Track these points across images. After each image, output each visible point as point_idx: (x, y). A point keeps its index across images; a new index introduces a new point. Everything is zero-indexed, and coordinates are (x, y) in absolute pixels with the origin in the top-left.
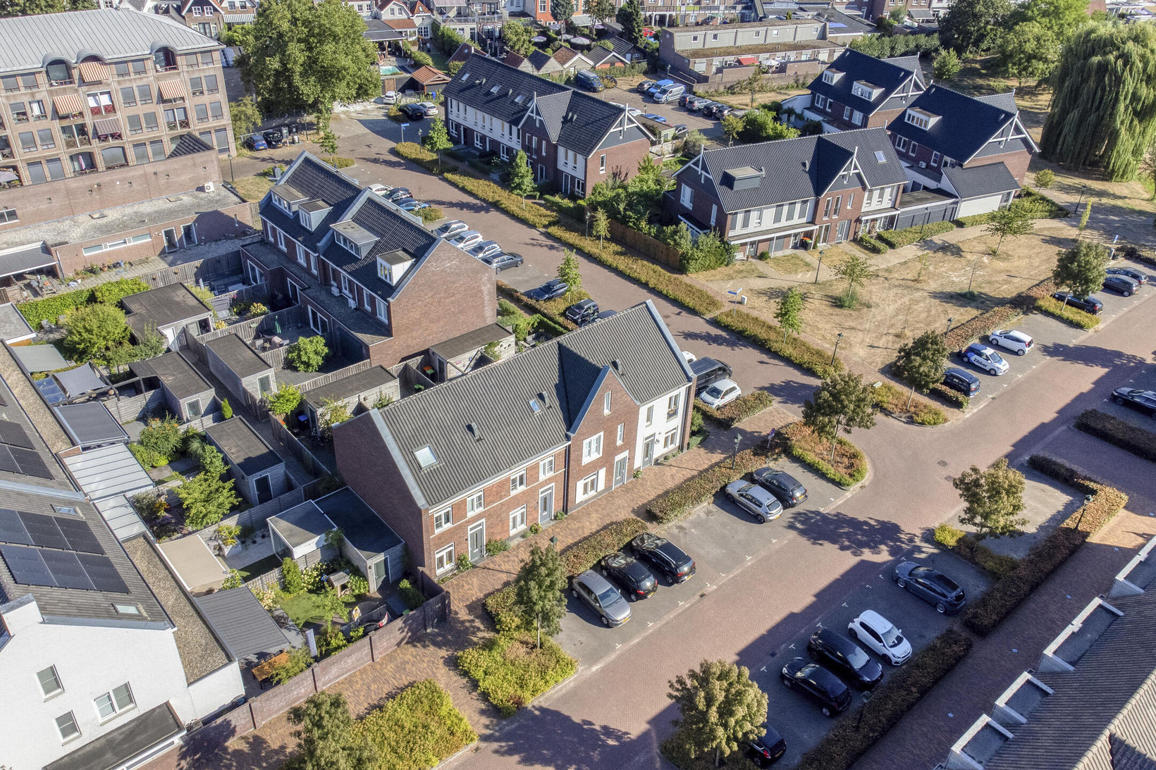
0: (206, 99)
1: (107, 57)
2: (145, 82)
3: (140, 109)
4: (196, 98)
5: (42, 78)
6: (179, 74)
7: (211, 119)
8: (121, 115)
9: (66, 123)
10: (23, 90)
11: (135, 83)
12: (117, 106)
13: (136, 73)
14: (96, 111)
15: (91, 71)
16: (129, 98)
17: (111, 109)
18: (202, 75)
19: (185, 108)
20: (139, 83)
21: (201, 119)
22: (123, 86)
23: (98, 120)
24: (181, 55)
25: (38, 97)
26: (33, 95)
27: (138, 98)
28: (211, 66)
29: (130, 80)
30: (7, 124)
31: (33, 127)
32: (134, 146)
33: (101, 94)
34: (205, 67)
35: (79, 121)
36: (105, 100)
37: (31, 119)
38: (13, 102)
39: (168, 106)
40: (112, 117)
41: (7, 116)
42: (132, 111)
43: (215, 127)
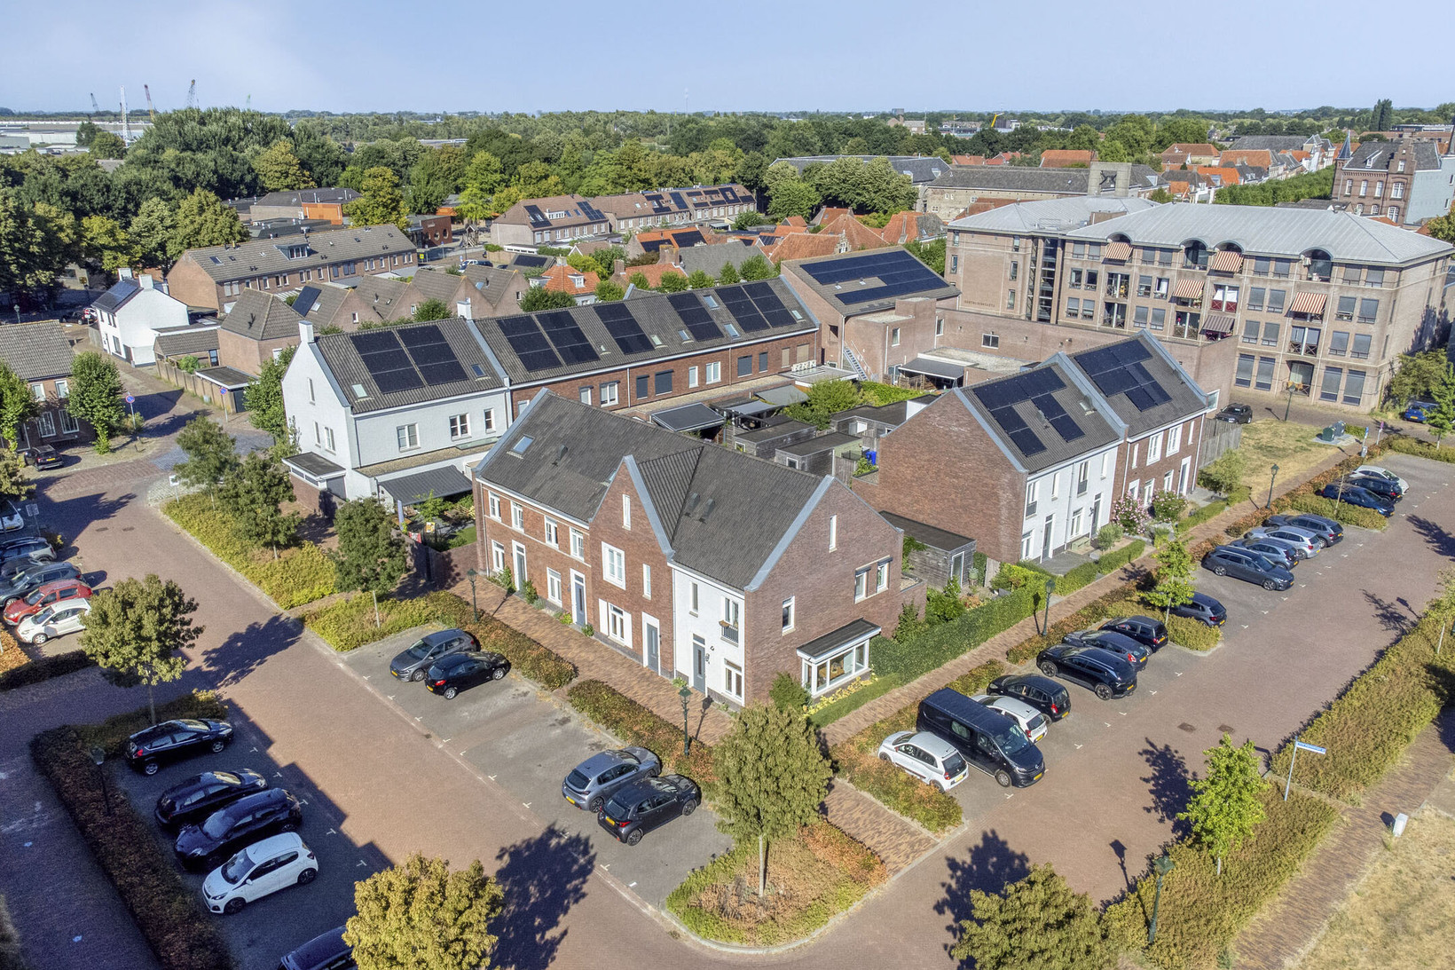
0: (1353, 327)
1: (1246, 249)
2: (1282, 286)
3: (1263, 317)
4: (1340, 323)
5: (1179, 258)
6: (1328, 287)
7: (1349, 354)
8: (1240, 317)
9: (1182, 309)
10: (1156, 264)
11: (1269, 285)
12: (1240, 306)
13: (1276, 274)
14: (1216, 305)
15: (1229, 261)
16: (1256, 299)
17: (1232, 307)
18: (1359, 296)
19: (1320, 330)
20: (1275, 287)
21: (1334, 351)
22: (1255, 285)
23: (1215, 313)
24: (1340, 265)
25: (1167, 275)
26: (1163, 271)
27: (1266, 302)
28: (1376, 287)
29: (1266, 281)
30: (1130, 295)
31: (1151, 303)
32: (1242, 355)
33: (1232, 288)
34: (1369, 286)
35: (1195, 310)
36: (1231, 296)
37: (1152, 295)
38: (1143, 274)
39: (1299, 322)
40: (1230, 315)
41: (1134, 284)
42: (1254, 316)
43: (1349, 366)
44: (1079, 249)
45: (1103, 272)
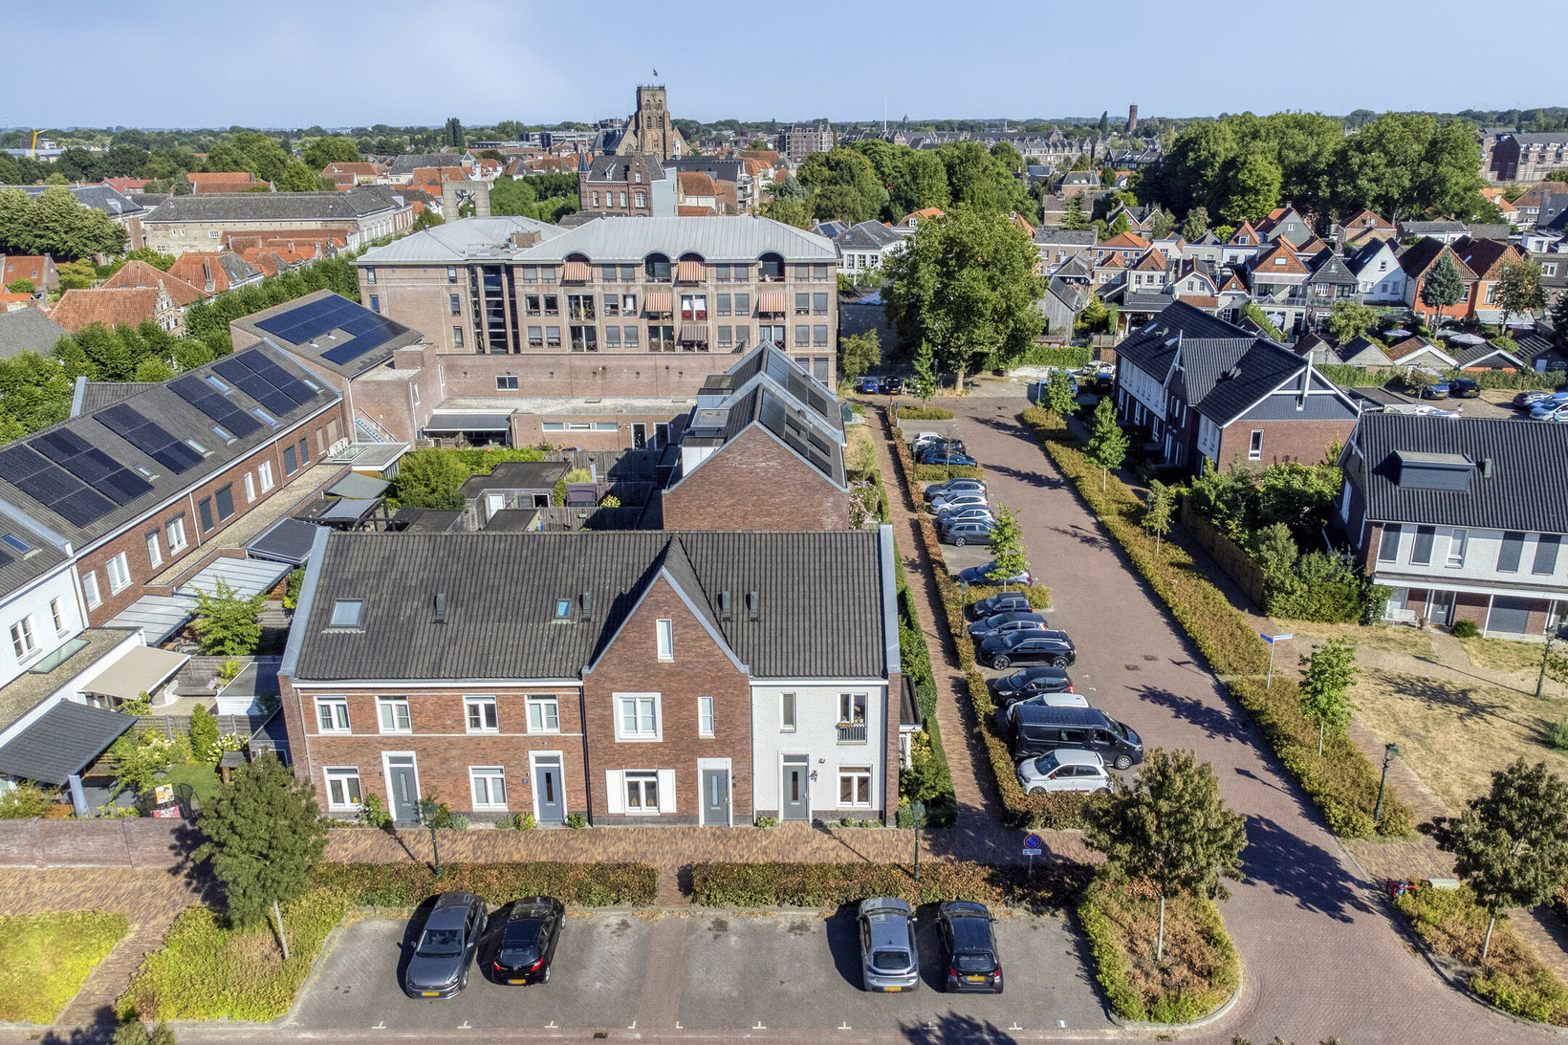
0: (811, 320)
1: (708, 258)
2: (744, 290)
3: (734, 321)
4: (799, 317)
5: (641, 273)
6: (785, 286)
7: (812, 344)
8: (712, 324)
9: (654, 323)
10: (619, 282)
11: (733, 290)
12: (709, 313)
13: (736, 279)
14: (687, 315)
15: (689, 271)
16: (724, 306)
17: (703, 315)
18: (811, 291)
19: (784, 327)
20: (739, 291)
21: (799, 343)
22: (720, 292)
23: (687, 324)
24: (791, 265)
25: (633, 291)
26: (628, 288)
27: (733, 307)
28: (824, 282)
29: (728, 286)
30: (597, 315)
31: (621, 321)
33: (697, 297)
34: (817, 282)
35: (667, 323)
36: (699, 305)
37: (621, 313)
38: (607, 293)
39: (765, 322)
40: (702, 324)
41: (599, 305)
42: (724, 321)
43: (814, 355)
44: (530, 273)
45: (562, 295)
